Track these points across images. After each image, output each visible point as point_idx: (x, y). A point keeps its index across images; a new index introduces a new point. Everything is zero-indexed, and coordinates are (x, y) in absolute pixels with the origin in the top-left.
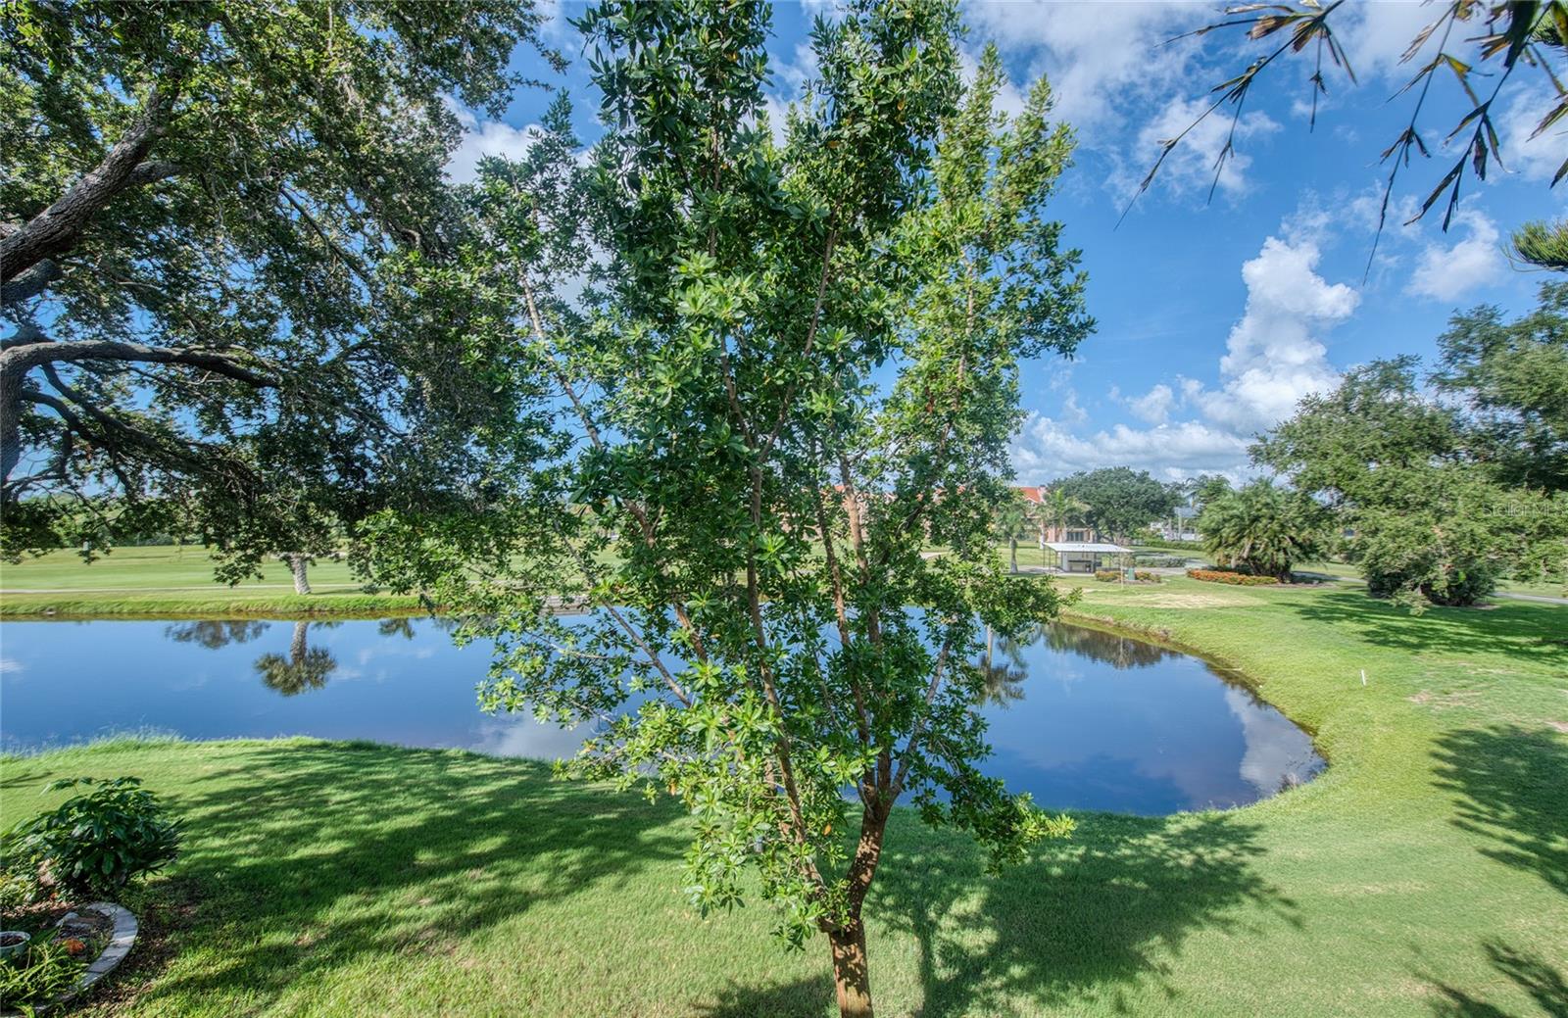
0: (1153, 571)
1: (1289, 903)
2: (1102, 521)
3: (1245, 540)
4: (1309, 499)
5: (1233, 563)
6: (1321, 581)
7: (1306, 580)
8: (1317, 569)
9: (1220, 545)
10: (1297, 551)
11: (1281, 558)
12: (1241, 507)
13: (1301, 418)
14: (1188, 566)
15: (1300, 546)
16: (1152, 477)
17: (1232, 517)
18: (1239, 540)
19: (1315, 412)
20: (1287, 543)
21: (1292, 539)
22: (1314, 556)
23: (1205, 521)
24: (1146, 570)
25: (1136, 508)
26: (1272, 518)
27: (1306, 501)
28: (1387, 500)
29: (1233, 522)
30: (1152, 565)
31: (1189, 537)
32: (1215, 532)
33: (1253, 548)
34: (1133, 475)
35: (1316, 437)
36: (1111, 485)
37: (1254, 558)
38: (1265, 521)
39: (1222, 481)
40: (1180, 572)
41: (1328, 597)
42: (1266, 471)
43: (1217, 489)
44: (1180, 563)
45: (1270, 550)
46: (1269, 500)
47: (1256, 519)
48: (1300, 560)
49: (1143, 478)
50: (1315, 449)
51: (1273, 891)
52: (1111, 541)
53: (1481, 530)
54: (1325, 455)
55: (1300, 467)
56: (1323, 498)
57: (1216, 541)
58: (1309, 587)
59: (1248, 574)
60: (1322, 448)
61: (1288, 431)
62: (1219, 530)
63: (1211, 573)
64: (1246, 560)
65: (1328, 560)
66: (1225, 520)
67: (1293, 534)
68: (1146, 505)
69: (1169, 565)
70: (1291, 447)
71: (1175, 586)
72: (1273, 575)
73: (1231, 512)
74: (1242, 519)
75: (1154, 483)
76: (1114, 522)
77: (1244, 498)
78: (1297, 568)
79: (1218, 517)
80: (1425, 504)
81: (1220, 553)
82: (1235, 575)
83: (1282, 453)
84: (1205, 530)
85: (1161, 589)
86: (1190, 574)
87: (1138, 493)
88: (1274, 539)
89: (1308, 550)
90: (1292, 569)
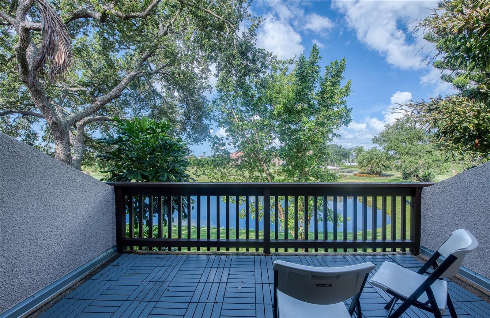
0: (344, 174)
2: (329, 160)
3: (370, 165)
4: (388, 153)
5: (366, 171)
6: (390, 176)
7: (386, 176)
8: (389, 173)
9: (363, 166)
10: (383, 168)
11: (379, 170)
12: (369, 155)
13: (385, 131)
14: (354, 172)
15: (384, 166)
16: (343, 147)
17: (366, 158)
18: (368, 165)
19: (389, 129)
20: (381, 165)
21: (382, 164)
22: (388, 169)
23: (359, 159)
24: (342, 174)
25: (339, 156)
26: (377, 158)
27: (387, 153)
28: (407, 153)
29: (366, 160)
30: (343, 172)
31: (352, 164)
32: (361, 162)
33: (372, 167)
34: (338, 146)
35: (389, 136)
36: (332, 149)
37: (372, 170)
38: (375, 159)
39: (362, 147)
40: (351, 174)
41: (392, 180)
42: (377, 145)
43: (361, 150)
44: (351, 172)
45: (376, 167)
46: (376, 153)
47: (372, 159)
48: (384, 170)
49: (340, 147)
50: (389, 140)
52: (332, 166)
53: (430, 161)
54: (392, 141)
55: (385, 145)
56: (391, 153)
57: (361, 165)
58: (387, 177)
59: (370, 174)
60: (391, 139)
61: (382, 135)
62: (362, 162)
63: (360, 174)
64: (370, 170)
65: (392, 170)
66: (364, 159)
67: (382, 163)
68: (341, 155)
69: (348, 172)
70: (383, 139)
71: (350, 178)
72: (377, 174)
73: (366, 157)
74: (369, 159)
75: (343, 148)
76: (332, 160)
77: (369, 153)
78: (384, 172)
79: (362, 158)
80: (417, 154)
81: (362, 169)
82: (367, 175)
83: (380, 141)
84: (359, 162)
85: (347, 179)
86: (354, 175)
87: (339, 152)
88: (377, 165)
89: (387, 167)
90: (382, 173)
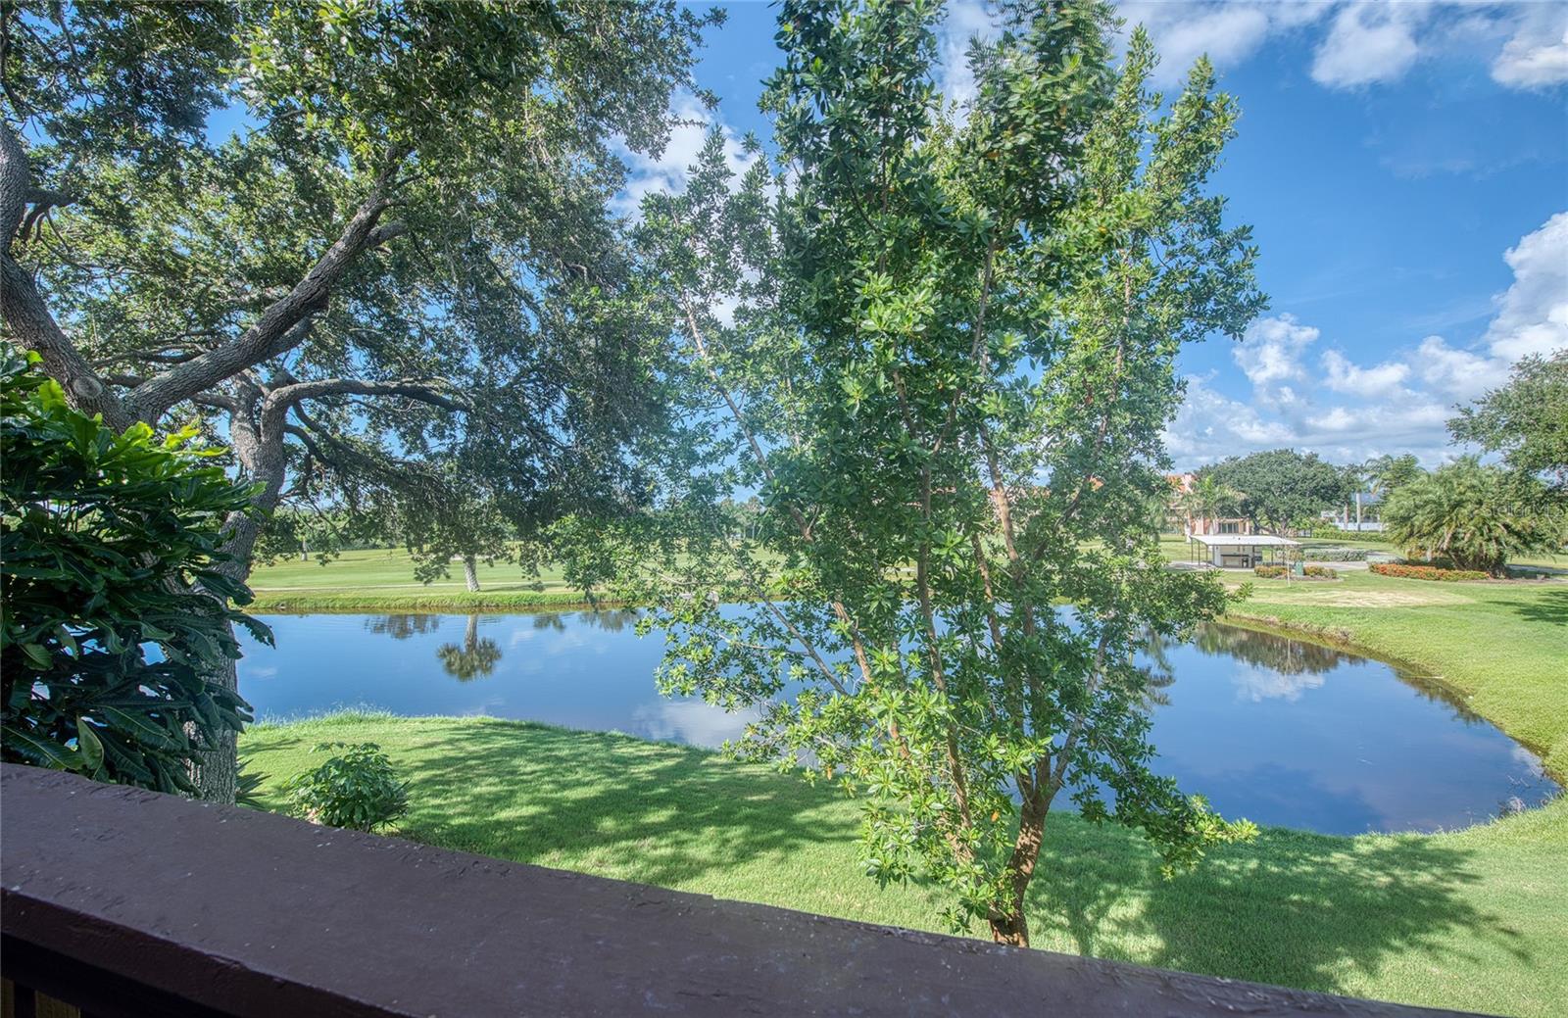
0: (1327, 566)
1: (1512, 933)
2: (1261, 510)
3: (1445, 529)
4: (1530, 479)
5: (1429, 556)
6: (1547, 576)
7: (1528, 574)
8: (1545, 561)
9: (1411, 534)
10: (1514, 541)
11: (1492, 550)
12: (1440, 491)
13: (1518, 385)
14: (1371, 559)
15: (1518, 534)
16: (1322, 459)
17: (1427, 503)
18: (1436, 529)
19: (1535, 376)
20: (1500, 532)
21: (1507, 526)
22: (1538, 546)
23: (1392, 507)
24: (1318, 564)
25: (1303, 495)
26: (1480, 503)
27: (1526, 480)
29: (1428, 509)
30: (1324, 559)
31: (1367, 527)
32: (1405, 520)
33: (1454, 538)
34: (1298, 458)
35: (1538, 406)
36: (1272, 471)
37: (1456, 550)
38: (1470, 507)
39: (1410, 460)
40: (1361, 566)
41: (1556, 594)
42: (1474, 448)
43: (1404, 472)
44: (1359, 557)
45: (1478, 540)
46: (1475, 482)
47: (1459, 504)
48: (1517, 551)
49: (1311, 461)
50: (1538, 420)
51: (1489, 919)
52: (1273, 533)
54: (1551, 427)
55: (1518, 443)
56: (1549, 478)
57: (1406, 530)
58: (1532, 582)
59: (1449, 568)
60: (1547, 418)
61: (1500, 401)
62: (1409, 518)
63: (1401, 568)
64: (1447, 552)
65: (1558, 551)
66: (1417, 507)
67: (1508, 521)
68: (1315, 492)
69: (1346, 559)
70: (1504, 419)
71: (1354, 581)
72: (1482, 569)
73: (1425, 497)
74: (1441, 505)
75: (1324, 466)
76: (1276, 511)
77: (1443, 481)
78: (1514, 560)
79: (1408, 503)
81: (1412, 545)
82: (1432, 570)
83: (1492, 426)
84: (1392, 518)
85: (1337, 585)
86: (1373, 568)
87: (1304, 479)
88: (1484, 528)
89: (1528, 539)
90: (1508, 561)
